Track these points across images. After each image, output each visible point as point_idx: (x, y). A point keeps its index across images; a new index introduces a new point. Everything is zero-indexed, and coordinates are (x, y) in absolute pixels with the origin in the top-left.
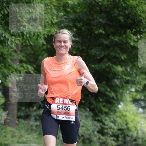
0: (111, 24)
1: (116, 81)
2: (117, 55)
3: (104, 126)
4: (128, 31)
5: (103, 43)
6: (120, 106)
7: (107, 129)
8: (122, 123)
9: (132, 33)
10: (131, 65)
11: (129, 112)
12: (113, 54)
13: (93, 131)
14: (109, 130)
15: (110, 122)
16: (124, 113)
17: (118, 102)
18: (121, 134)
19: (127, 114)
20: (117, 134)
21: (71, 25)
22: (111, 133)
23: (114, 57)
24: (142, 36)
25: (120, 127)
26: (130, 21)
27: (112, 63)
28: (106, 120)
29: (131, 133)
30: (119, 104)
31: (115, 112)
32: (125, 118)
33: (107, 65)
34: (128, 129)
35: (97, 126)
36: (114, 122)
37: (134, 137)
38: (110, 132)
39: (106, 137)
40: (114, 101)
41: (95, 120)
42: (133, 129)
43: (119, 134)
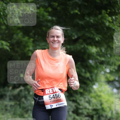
0: (86, 4)
1: (91, 61)
2: (92, 36)
3: (79, 107)
4: (103, 11)
5: (78, 23)
6: (95, 87)
7: (82, 109)
8: (96, 103)
9: (107, 14)
10: (106, 46)
11: (104, 92)
12: (88, 35)
13: (68, 112)
14: (84, 110)
15: (85, 102)
16: (99, 94)
17: (93, 82)
19: (102, 94)
20: (91, 114)
21: (47, 4)
22: (85, 113)
23: (89, 38)
24: (117, 17)
25: (95, 107)
27: (87, 44)
28: (81, 100)
29: (106, 113)
30: (94, 84)
31: (90, 92)
32: (100, 99)
34: (103, 109)
35: (72, 106)
36: (89, 102)
37: (108, 118)
39: (81, 117)
40: (88, 82)
41: (70, 100)
42: (108, 110)
43: (93, 115)
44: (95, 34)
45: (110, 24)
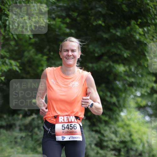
0: (112, 13)
1: (117, 82)
2: (119, 52)
3: (103, 138)
4: (133, 22)
5: (102, 37)
6: (122, 114)
7: (107, 141)
8: (124, 134)
9: (137, 24)
10: (136, 64)
11: (133, 121)
12: (114, 50)
13: (90, 144)
14: (109, 143)
15: (110, 132)
16: (128, 122)
17: (120, 109)
18: (124, 148)
19: (131, 123)
20: (118, 147)
21: (64, 14)
22: (111, 147)
23: (116, 54)
24: (149, 28)
25: (123, 139)
26: (135, 11)
27: (113, 62)
28: (105, 131)
29: (136, 146)
30: (122, 111)
31: (117, 120)
32: (129, 128)
33: (107, 64)
34: (132, 141)
35: (94, 138)
36: (115, 133)
37: (139, 152)
38: (111, 145)
39: (106, 151)
40: (115, 108)
41: (93, 131)
42: (138, 141)
43: (121, 148)
44: (123, 49)
45: (140, 37)
